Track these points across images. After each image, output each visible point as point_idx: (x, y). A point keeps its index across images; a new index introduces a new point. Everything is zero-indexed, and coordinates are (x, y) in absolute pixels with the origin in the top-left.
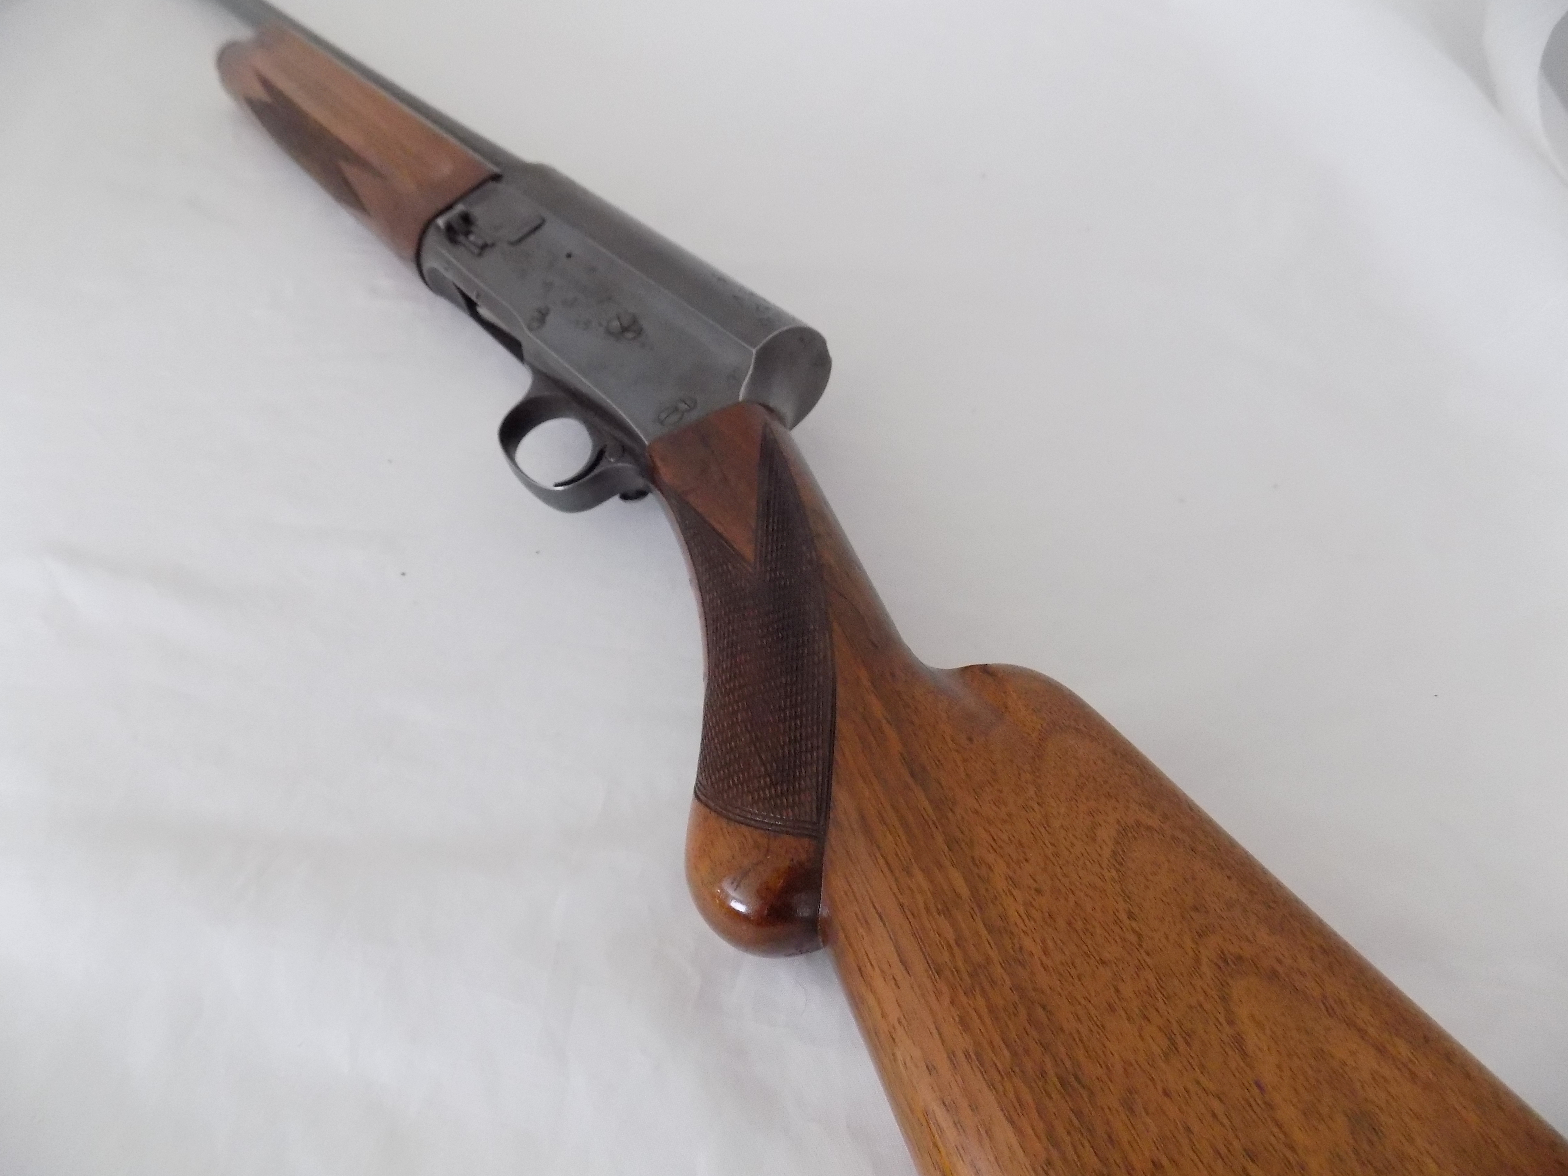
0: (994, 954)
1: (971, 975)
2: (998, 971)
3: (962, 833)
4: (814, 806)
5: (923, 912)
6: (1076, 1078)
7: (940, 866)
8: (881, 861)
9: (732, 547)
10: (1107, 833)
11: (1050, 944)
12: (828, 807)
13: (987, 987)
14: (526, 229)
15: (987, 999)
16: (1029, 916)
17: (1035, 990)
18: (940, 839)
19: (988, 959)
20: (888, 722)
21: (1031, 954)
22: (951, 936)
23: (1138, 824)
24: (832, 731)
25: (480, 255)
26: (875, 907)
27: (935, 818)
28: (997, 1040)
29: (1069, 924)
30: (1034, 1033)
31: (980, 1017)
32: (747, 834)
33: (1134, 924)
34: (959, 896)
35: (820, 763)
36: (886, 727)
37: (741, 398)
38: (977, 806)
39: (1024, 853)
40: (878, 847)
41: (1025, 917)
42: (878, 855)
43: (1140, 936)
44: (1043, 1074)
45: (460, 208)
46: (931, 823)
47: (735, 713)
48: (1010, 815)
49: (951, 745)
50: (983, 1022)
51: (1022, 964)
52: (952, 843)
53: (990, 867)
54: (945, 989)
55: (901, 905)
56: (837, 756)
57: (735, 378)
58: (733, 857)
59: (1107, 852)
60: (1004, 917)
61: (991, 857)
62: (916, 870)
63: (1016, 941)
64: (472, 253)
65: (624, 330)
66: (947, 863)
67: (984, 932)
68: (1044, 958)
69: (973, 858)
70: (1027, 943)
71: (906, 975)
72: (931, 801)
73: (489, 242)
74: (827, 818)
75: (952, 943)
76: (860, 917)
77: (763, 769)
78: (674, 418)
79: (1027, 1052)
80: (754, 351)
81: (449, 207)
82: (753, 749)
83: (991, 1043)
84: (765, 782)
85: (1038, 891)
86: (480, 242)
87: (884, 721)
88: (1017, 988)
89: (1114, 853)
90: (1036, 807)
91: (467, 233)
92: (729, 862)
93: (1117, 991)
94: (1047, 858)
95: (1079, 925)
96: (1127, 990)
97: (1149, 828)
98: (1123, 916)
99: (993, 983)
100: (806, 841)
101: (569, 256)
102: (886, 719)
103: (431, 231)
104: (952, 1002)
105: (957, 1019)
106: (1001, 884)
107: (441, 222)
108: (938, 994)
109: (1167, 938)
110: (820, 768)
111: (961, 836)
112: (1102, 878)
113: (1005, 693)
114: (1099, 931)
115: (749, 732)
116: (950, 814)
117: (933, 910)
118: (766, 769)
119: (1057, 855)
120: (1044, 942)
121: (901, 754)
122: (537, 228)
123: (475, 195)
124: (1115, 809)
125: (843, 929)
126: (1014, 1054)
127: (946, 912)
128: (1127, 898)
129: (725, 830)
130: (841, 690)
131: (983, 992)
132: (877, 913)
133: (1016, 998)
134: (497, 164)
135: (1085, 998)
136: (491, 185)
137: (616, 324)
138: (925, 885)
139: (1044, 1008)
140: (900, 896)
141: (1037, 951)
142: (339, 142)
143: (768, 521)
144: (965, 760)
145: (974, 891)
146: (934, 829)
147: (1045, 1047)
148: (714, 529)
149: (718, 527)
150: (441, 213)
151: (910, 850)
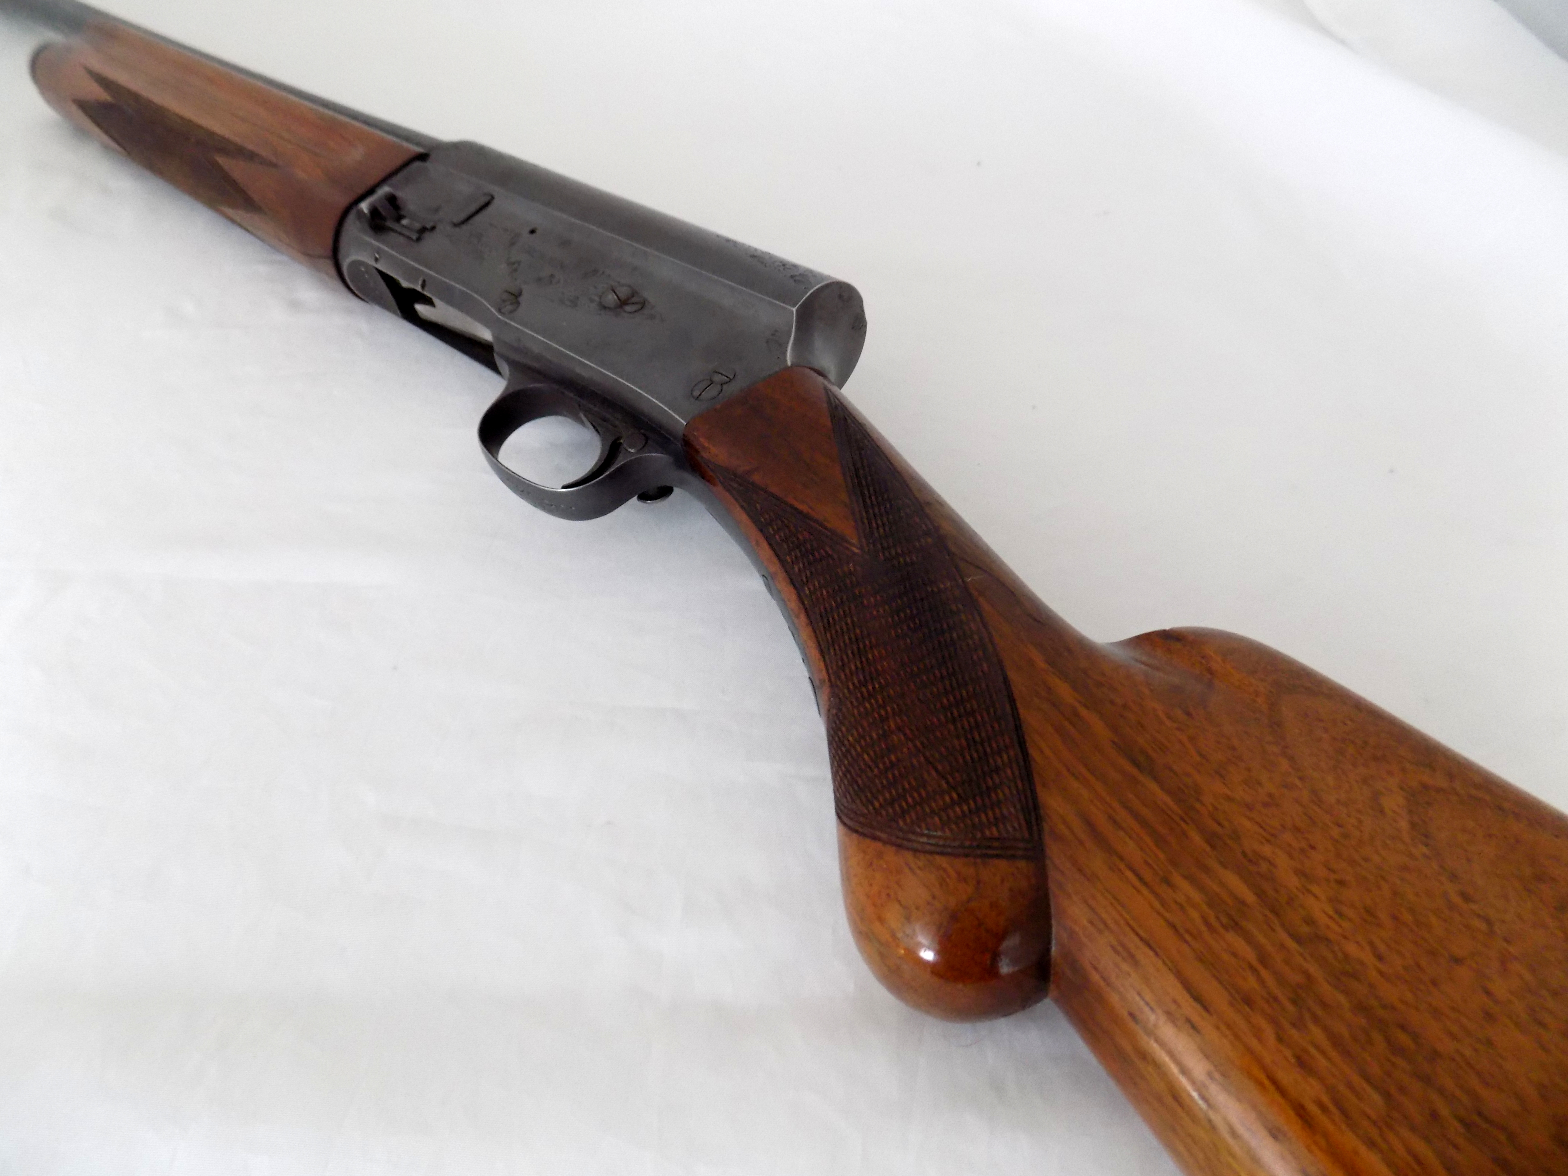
0: (1313, 969)
1: (1294, 1002)
2: (1326, 989)
3: (1219, 824)
4: (1021, 817)
5: (1204, 928)
6: (1480, 1114)
7: (1206, 869)
8: (1129, 874)
9: (826, 528)
10: (1393, 802)
11: (1382, 947)
12: (1039, 819)
13: (1320, 1012)
14: (473, 208)
15: (1326, 1029)
16: (1341, 915)
17: (1384, 1007)
18: (1196, 838)
19: (1308, 976)
20: (1085, 706)
21: (1362, 963)
22: (1251, 955)
23: (1425, 787)
24: (1018, 727)
25: (419, 239)
26: (1137, 934)
27: (1180, 812)
28: (1356, 1080)
29: (1395, 918)
30: (1401, 1062)
31: (1323, 1053)
32: (945, 865)
33: (1474, 907)
34: (1243, 903)
35: (1014, 765)
36: (1083, 711)
37: (789, 363)
38: (1227, 791)
39: (1307, 839)
40: (1122, 859)
41: (1336, 916)
42: (1122, 866)
43: (1488, 922)
44: (1434, 1115)
45: (385, 189)
46: (1177, 819)
47: (884, 720)
48: (1270, 795)
49: (1168, 723)
50: (1329, 1059)
51: (1354, 976)
52: (1212, 839)
53: (1269, 862)
54: (1263, 1024)
55: (1173, 926)
56: (1033, 753)
57: (776, 341)
58: (934, 897)
59: (1404, 824)
60: (1310, 921)
61: (1267, 850)
62: (1177, 879)
63: (1336, 948)
64: (409, 238)
65: (623, 303)
66: (1213, 864)
67: (1291, 944)
68: (1380, 965)
69: (1244, 854)
70: (1351, 949)
71: (1205, 1014)
72: (1169, 792)
73: (428, 226)
74: (1040, 831)
75: (1255, 963)
76: (1119, 948)
77: (943, 783)
78: (713, 391)
79: (1402, 1089)
80: (794, 310)
81: (371, 192)
82: (922, 759)
83: (1350, 1086)
84: (951, 798)
85: (1341, 883)
86: (417, 226)
87: (1077, 705)
88: (1361, 1008)
89: (1413, 825)
90: (1298, 782)
91: (399, 218)
92: (928, 903)
93: (1488, 993)
94: (1337, 841)
95: (1408, 917)
96: (1500, 988)
97: (1439, 790)
98: (1457, 899)
99: (1324, 1005)
100: (1022, 864)
101: (533, 232)
102: (1080, 702)
103: (351, 217)
104: (1280, 1039)
105: (1293, 1060)
106: (1293, 882)
107: (364, 206)
108: (1258, 1034)
109: (1520, 917)
110: (1017, 773)
111: (1218, 829)
112: (1411, 856)
113: (1203, 657)
114: (1433, 920)
115: (911, 740)
116: (1198, 805)
117: (1216, 924)
118: (947, 783)
119: (1346, 836)
120: (1371, 944)
121: (1114, 742)
122: (486, 205)
123: (399, 176)
124: (1390, 773)
125: (1096, 969)
126: (1387, 1096)
127: (1235, 926)
128: (1454, 877)
129: (913, 866)
130: (1012, 675)
131: (1316, 1019)
132: (1141, 939)
133: (1363, 1022)
134: (418, 144)
135: (1453, 1009)
136: (417, 164)
137: (611, 298)
138: (1196, 896)
139: (1403, 1027)
140: (1167, 915)
141: (1367, 957)
142: (211, 134)
143: (863, 495)
144: (1192, 739)
145: (1261, 894)
146: (1183, 824)
147: (1427, 1080)
148: (796, 509)
149: (801, 507)
150: (362, 198)
151: (1162, 856)
